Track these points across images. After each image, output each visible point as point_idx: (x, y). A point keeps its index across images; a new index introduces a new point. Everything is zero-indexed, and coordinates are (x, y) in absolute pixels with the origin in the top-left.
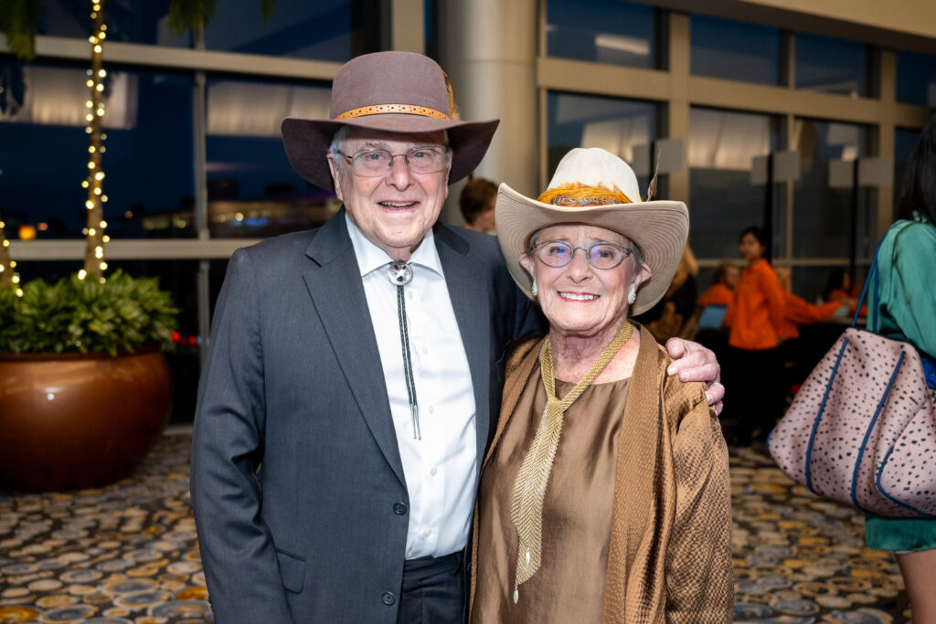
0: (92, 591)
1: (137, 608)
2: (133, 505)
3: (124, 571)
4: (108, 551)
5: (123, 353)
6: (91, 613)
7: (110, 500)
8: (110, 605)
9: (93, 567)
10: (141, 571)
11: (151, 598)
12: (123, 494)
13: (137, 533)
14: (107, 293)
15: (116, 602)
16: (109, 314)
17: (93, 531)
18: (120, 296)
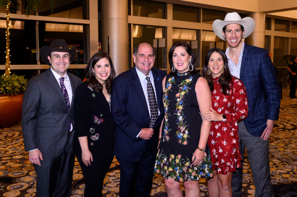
0: (4, 149)
1: (14, 152)
2: (17, 131)
3: (12, 145)
4: (9, 141)
5: (14, 94)
6: (3, 153)
7: (11, 130)
8: (8, 151)
9: (5, 144)
10: (16, 145)
11: (17, 150)
12: (15, 129)
13: (17, 137)
14: (10, 80)
15: (9, 151)
16: (11, 85)
17: (6, 137)
18: (13, 81)
